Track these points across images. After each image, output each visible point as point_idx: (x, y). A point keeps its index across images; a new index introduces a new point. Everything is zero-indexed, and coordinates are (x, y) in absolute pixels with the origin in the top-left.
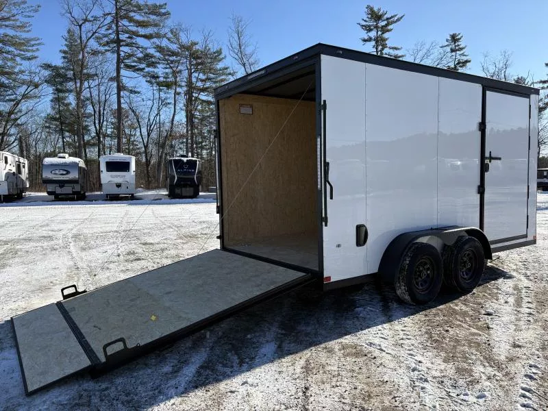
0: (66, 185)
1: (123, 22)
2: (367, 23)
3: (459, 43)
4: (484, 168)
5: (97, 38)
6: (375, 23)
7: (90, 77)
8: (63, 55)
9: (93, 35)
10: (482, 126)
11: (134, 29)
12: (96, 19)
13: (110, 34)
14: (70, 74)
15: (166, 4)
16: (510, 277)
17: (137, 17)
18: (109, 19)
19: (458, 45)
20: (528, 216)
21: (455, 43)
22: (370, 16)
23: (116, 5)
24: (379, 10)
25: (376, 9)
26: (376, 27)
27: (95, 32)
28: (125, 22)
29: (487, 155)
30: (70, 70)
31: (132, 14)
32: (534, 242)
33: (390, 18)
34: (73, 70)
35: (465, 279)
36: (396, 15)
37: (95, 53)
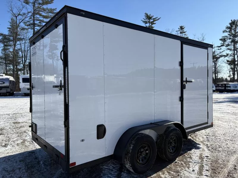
0: (3, 89)
1: (36, 16)
2: (145, 20)
3: (184, 30)
4: (183, 87)
5: (25, 22)
6: (149, 20)
7: (20, 39)
8: (9, 30)
9: (22, 21)
10: (181, 64)
11: (42, 19)
12: (24, 14)
13: (30, 21)
14: (11, 38)
15: (56, 9)
16: (198, 148)
17: (43, 14)
18: (30, 14)
19: (183, 31)
20: (208, 112)
21: (182, 30)
22: (146, 17)
23: (34, 8)
24: (150, 15)
25: (149, 14)
26: (149, 22)
27: (23, 20)
28: (38, 16)
29: (184, 79)
30: (11, 36)
31: (41, 13)
32: (212, 126)
33: (155, 19)
34: (13, 36)
35: (171, 153)
36: (157, 17)
37: (23, 29)
